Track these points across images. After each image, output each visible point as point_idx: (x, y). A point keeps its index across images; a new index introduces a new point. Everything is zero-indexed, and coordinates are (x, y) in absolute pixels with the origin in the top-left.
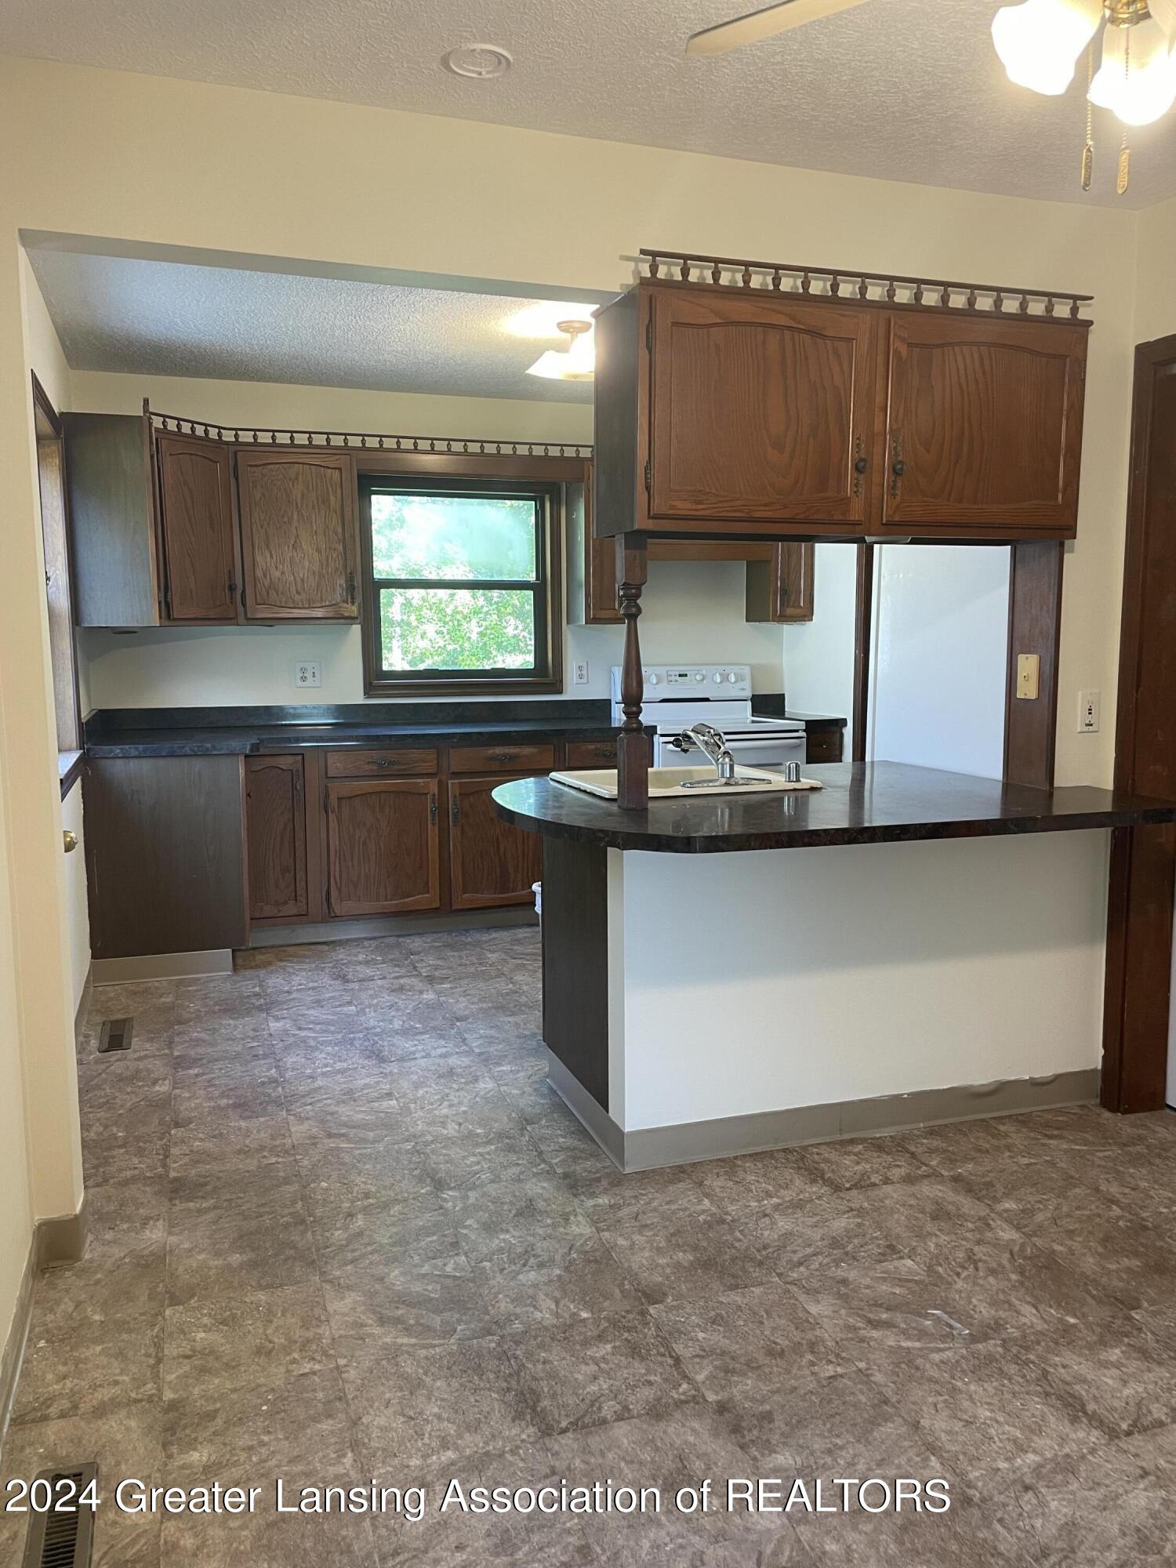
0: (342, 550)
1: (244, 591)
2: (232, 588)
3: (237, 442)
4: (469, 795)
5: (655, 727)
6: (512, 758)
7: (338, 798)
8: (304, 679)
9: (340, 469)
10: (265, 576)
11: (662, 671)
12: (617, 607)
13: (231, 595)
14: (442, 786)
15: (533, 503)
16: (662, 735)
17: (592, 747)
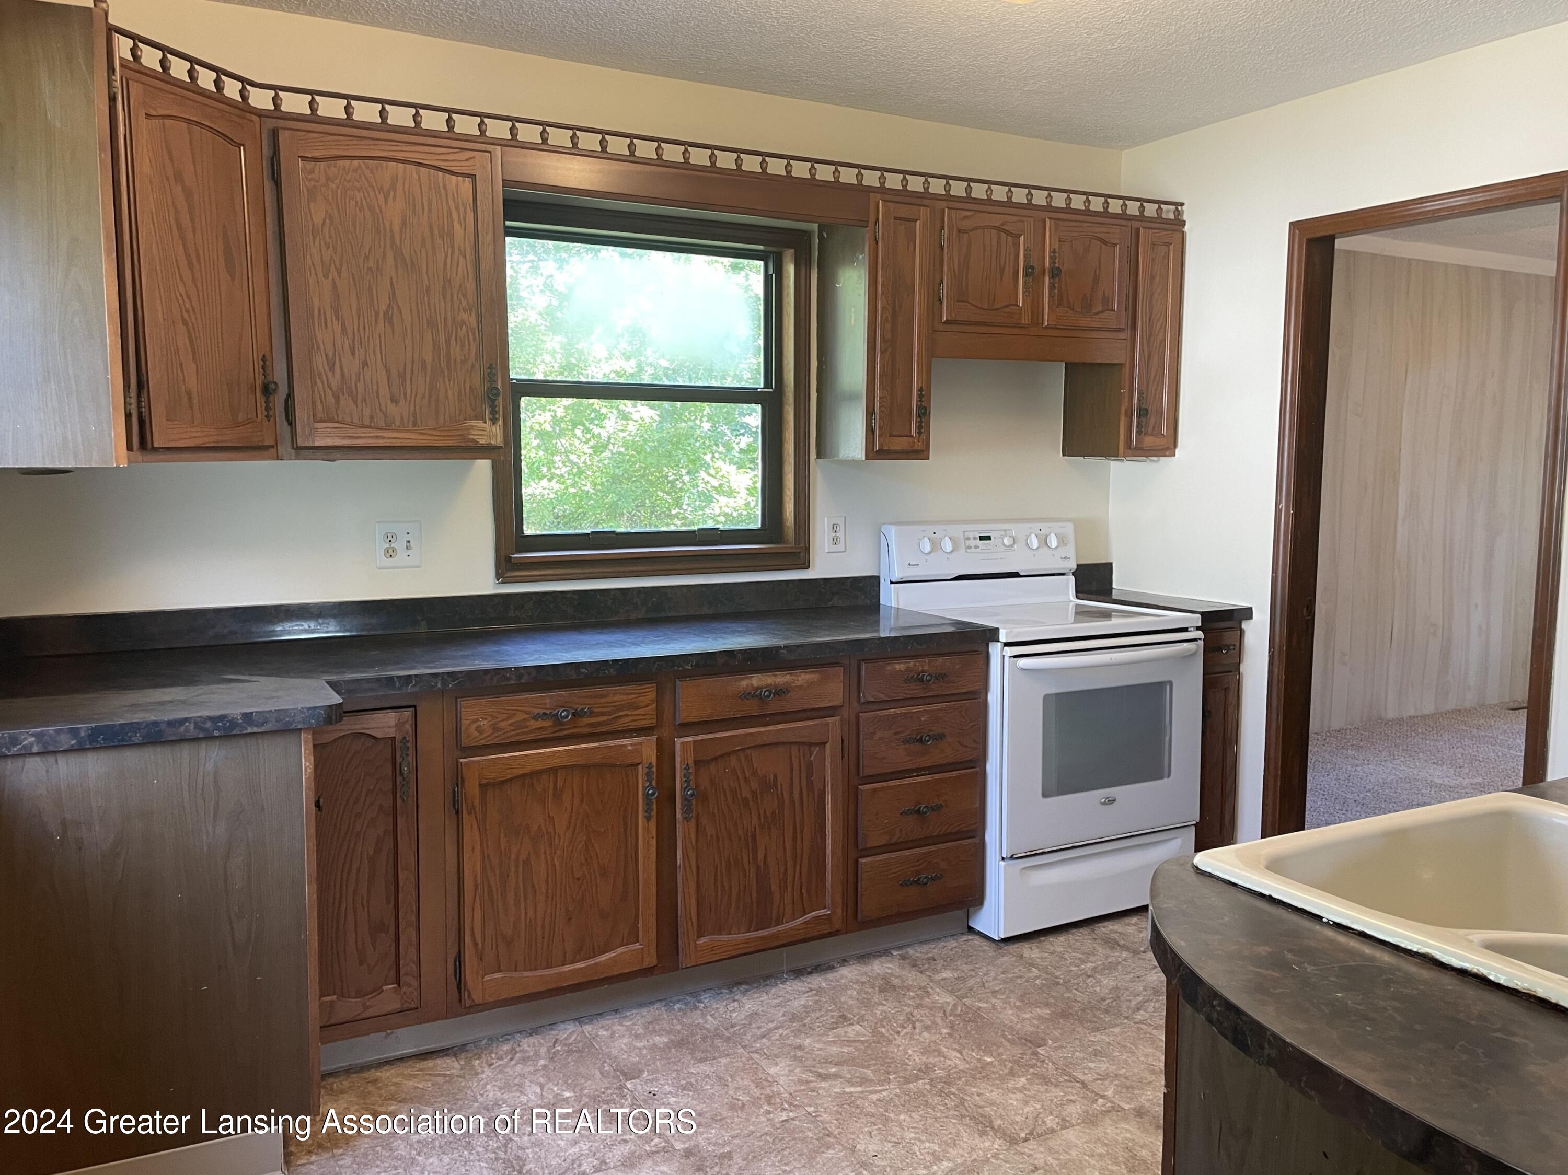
0: (474, 324)
1: (290, 396)
2: (268, 390)
3: (277, 112)
4: (708, 762)
5: (996, 631)
6: (780, 692)
7: (481, 785)
8: (390, 553)
9: (473, 177)
10: (332, 369)
11: (957, 531)
12: (913, 433)
13: (267, 402)
14: (665, 752)
15: (761, 263)
16: (1007, 644)
17: (900, 666)
